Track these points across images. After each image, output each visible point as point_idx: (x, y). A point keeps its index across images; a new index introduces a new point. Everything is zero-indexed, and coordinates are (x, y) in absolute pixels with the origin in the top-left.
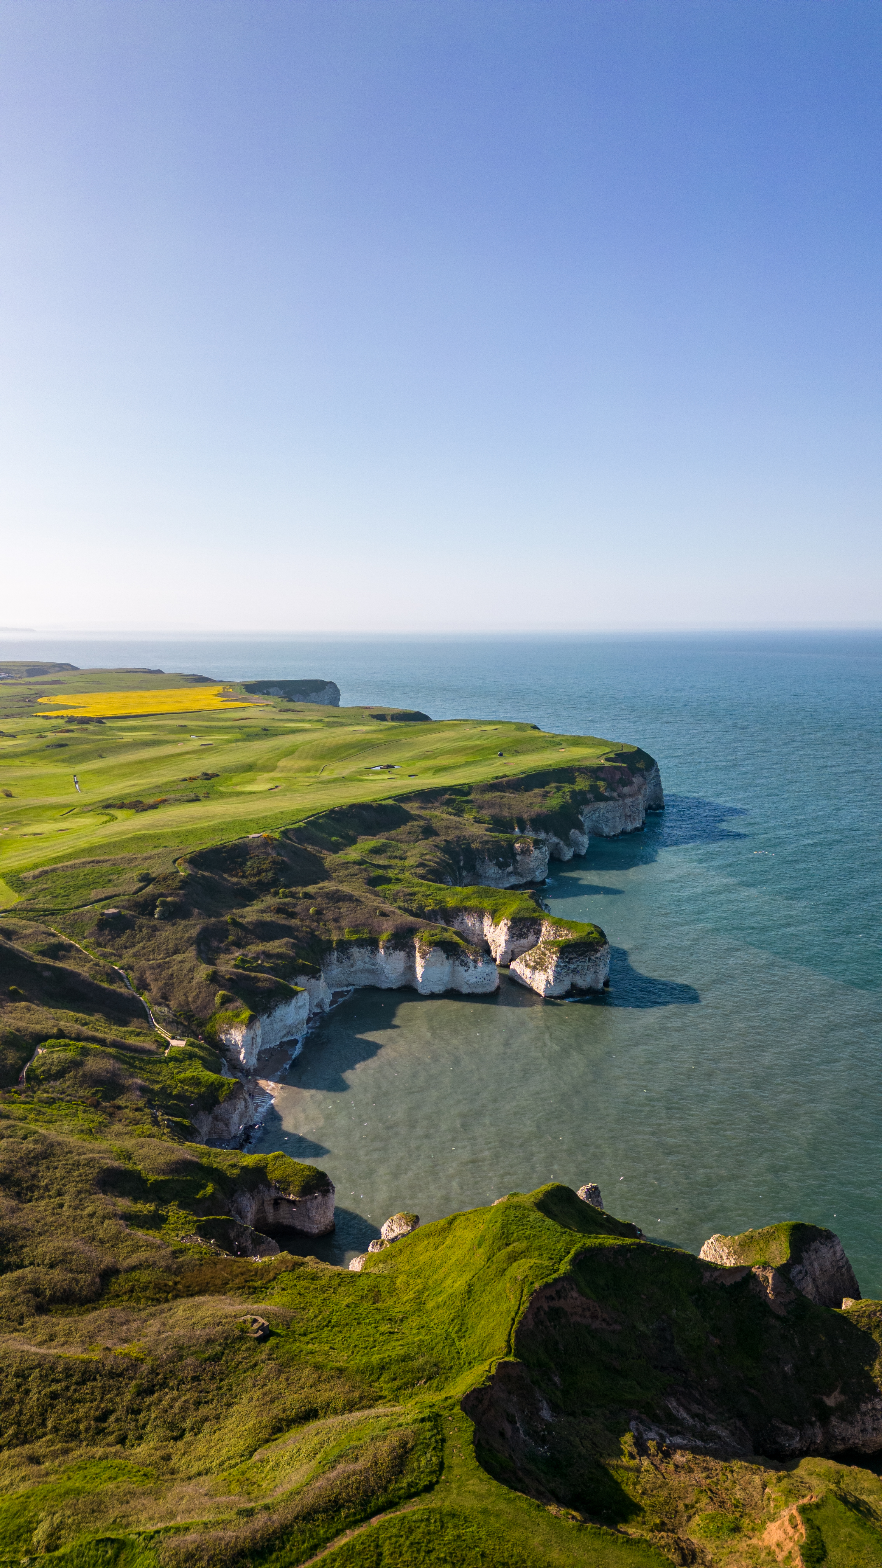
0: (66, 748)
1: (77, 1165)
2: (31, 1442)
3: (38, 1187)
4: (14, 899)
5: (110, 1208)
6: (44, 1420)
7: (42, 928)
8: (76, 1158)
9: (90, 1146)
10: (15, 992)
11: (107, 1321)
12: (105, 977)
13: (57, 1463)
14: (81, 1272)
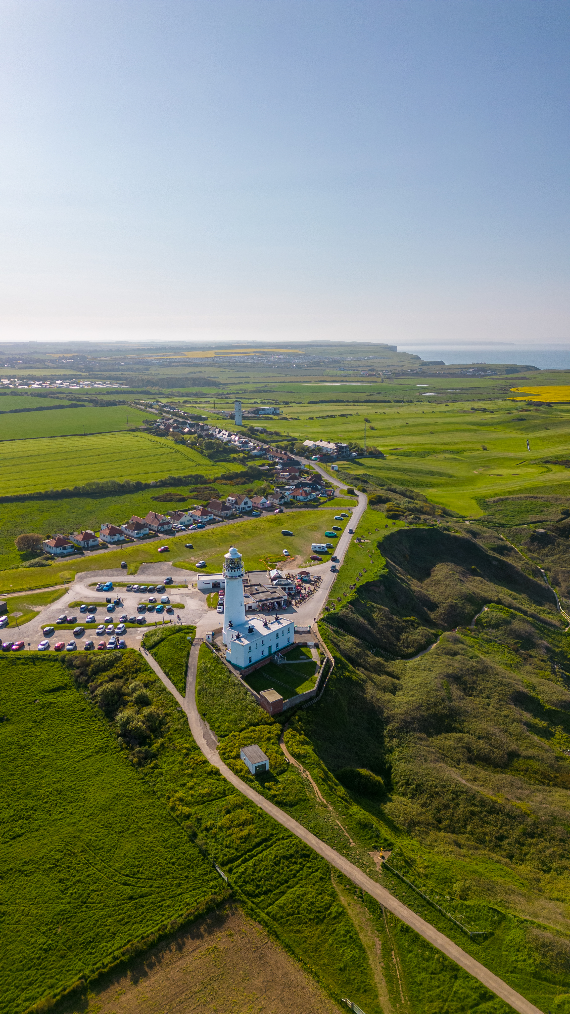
0: (525, 422)
1: (501, 683)
2: (457, 834)
3: (476, 689)
4: (481, 514)
5: (518, 716)
6: (466, 824)
7: (495, 534)
8: (501, 679)
9: (510, 675)
10: (474, 569)
11: (509, 783)
12: (531, 572)
13: (470, 852)
14: (496, 748)
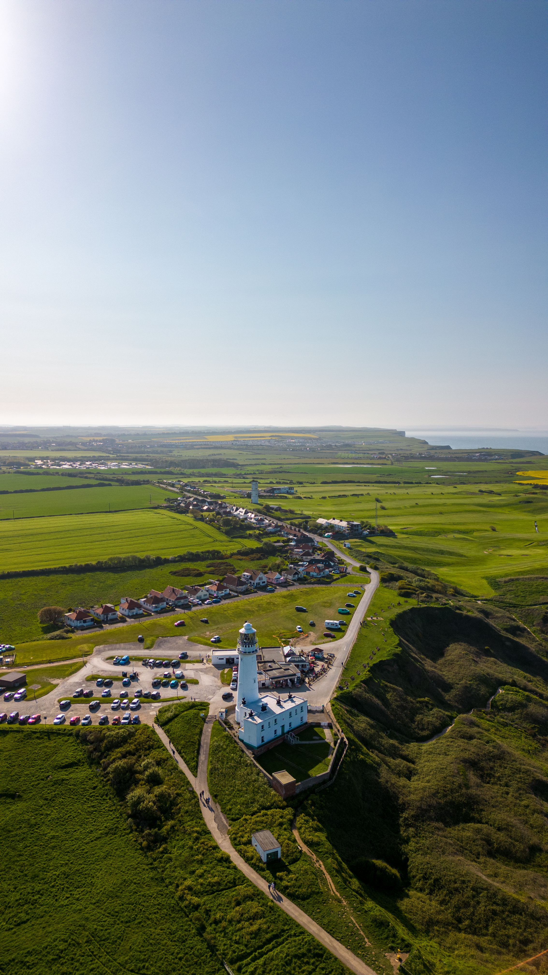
0: (532, 504)
1: (519, 771)
2: (478, 935)
3: (494, 776)
4: (492, 593)
5: (539, 807)
6: (487, 925)
7: (508, 614)
8: (519, 766)
9: (528, 761)
10: (488, 650)
11: (532, 880)
12: (545, 654)
13: (493, 957)
14: (517, 841)
